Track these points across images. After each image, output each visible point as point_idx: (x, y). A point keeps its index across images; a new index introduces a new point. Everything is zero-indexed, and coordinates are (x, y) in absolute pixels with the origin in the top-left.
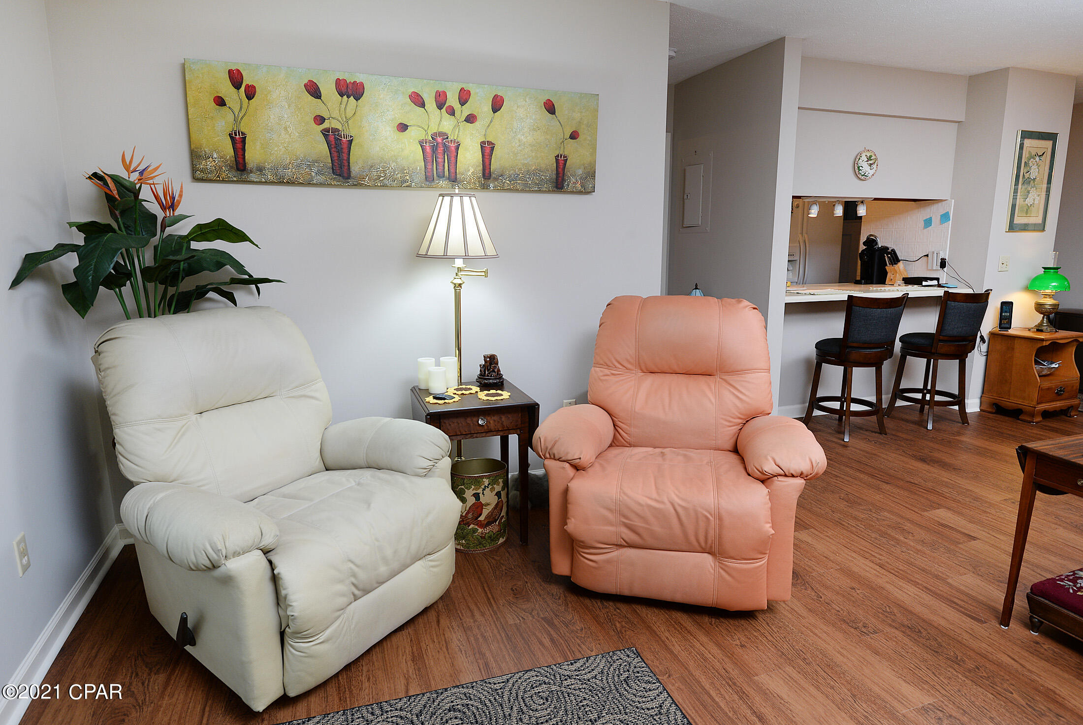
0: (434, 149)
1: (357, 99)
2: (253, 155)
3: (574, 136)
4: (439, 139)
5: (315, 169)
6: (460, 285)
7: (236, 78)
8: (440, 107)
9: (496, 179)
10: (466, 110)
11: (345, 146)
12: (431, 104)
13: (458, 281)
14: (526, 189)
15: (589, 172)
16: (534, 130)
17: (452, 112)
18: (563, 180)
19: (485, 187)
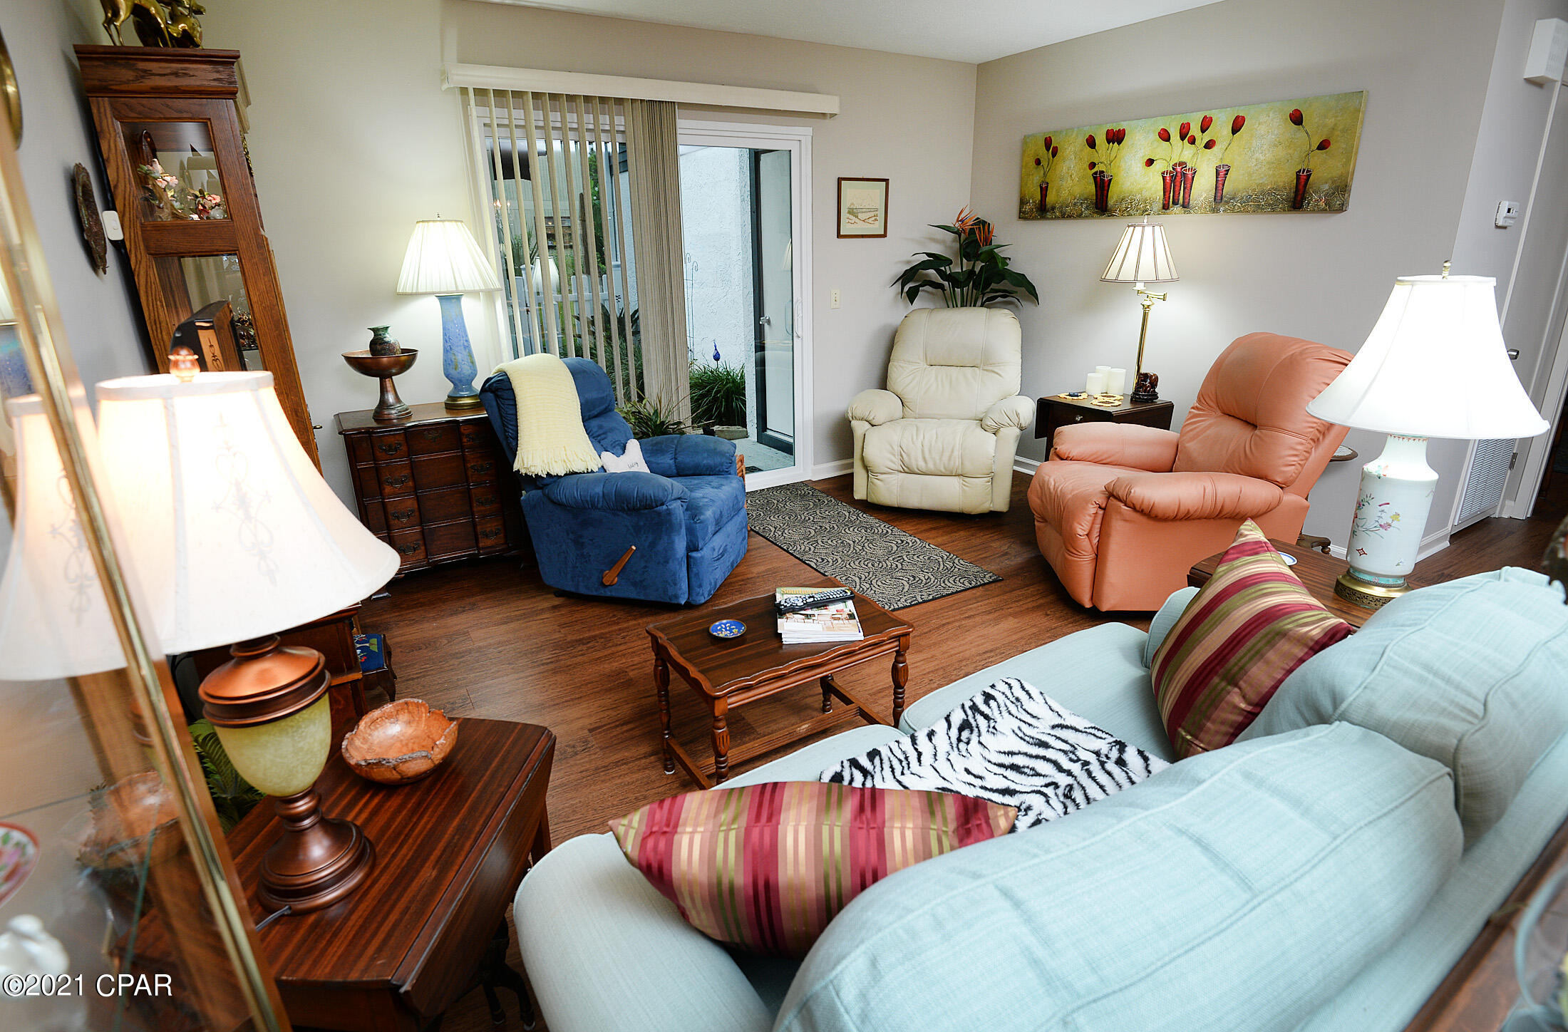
0: (1173, 178)
1: (1119, 144)
2: (1051, 198)
3: (1323, 146)
4: (1179, 169)
5: (1084, 206)
6: (1148, 306)
7: (1048, 142)
8: (1183, 138)
9: (1227, 203)
10: (1207, 137)
11: (1106, 184)
12: (1175, 135)
13: (1147, 303)
14: (1259, 209)
15: (1338, 187)
16: (1276, 146)
17: (1193, 141)
18: (1303, 198)
19: (1215, 211)
